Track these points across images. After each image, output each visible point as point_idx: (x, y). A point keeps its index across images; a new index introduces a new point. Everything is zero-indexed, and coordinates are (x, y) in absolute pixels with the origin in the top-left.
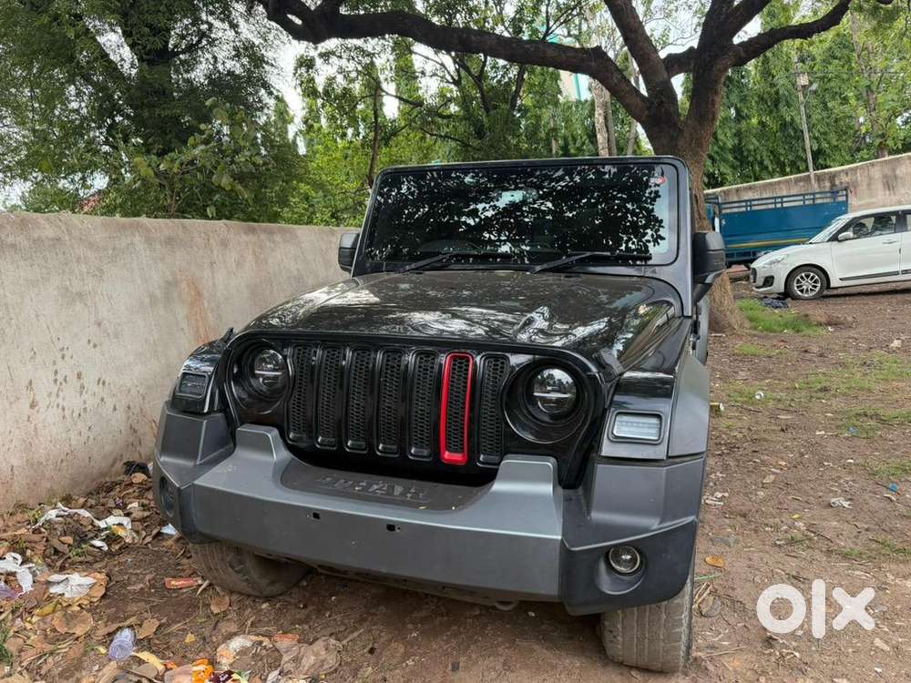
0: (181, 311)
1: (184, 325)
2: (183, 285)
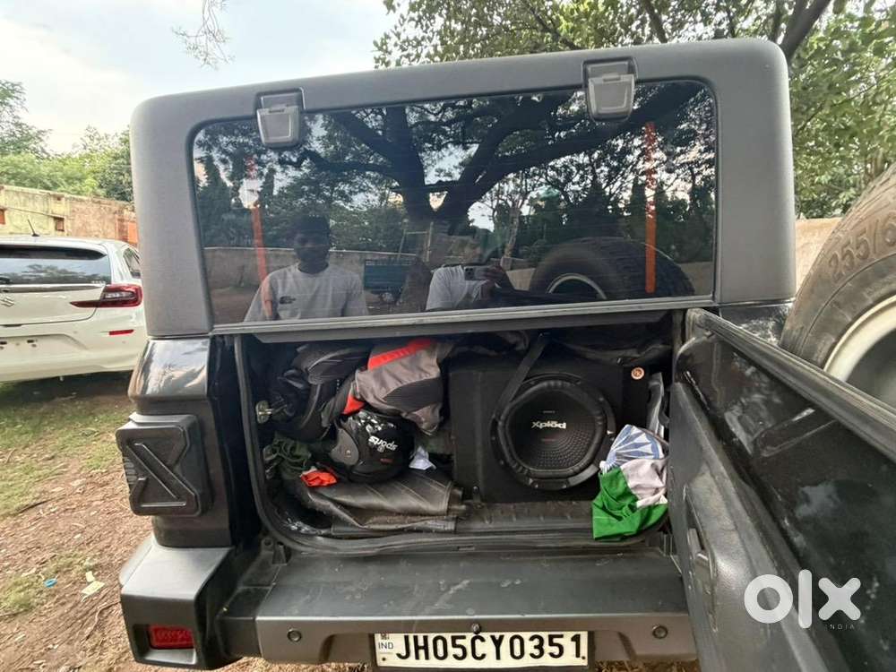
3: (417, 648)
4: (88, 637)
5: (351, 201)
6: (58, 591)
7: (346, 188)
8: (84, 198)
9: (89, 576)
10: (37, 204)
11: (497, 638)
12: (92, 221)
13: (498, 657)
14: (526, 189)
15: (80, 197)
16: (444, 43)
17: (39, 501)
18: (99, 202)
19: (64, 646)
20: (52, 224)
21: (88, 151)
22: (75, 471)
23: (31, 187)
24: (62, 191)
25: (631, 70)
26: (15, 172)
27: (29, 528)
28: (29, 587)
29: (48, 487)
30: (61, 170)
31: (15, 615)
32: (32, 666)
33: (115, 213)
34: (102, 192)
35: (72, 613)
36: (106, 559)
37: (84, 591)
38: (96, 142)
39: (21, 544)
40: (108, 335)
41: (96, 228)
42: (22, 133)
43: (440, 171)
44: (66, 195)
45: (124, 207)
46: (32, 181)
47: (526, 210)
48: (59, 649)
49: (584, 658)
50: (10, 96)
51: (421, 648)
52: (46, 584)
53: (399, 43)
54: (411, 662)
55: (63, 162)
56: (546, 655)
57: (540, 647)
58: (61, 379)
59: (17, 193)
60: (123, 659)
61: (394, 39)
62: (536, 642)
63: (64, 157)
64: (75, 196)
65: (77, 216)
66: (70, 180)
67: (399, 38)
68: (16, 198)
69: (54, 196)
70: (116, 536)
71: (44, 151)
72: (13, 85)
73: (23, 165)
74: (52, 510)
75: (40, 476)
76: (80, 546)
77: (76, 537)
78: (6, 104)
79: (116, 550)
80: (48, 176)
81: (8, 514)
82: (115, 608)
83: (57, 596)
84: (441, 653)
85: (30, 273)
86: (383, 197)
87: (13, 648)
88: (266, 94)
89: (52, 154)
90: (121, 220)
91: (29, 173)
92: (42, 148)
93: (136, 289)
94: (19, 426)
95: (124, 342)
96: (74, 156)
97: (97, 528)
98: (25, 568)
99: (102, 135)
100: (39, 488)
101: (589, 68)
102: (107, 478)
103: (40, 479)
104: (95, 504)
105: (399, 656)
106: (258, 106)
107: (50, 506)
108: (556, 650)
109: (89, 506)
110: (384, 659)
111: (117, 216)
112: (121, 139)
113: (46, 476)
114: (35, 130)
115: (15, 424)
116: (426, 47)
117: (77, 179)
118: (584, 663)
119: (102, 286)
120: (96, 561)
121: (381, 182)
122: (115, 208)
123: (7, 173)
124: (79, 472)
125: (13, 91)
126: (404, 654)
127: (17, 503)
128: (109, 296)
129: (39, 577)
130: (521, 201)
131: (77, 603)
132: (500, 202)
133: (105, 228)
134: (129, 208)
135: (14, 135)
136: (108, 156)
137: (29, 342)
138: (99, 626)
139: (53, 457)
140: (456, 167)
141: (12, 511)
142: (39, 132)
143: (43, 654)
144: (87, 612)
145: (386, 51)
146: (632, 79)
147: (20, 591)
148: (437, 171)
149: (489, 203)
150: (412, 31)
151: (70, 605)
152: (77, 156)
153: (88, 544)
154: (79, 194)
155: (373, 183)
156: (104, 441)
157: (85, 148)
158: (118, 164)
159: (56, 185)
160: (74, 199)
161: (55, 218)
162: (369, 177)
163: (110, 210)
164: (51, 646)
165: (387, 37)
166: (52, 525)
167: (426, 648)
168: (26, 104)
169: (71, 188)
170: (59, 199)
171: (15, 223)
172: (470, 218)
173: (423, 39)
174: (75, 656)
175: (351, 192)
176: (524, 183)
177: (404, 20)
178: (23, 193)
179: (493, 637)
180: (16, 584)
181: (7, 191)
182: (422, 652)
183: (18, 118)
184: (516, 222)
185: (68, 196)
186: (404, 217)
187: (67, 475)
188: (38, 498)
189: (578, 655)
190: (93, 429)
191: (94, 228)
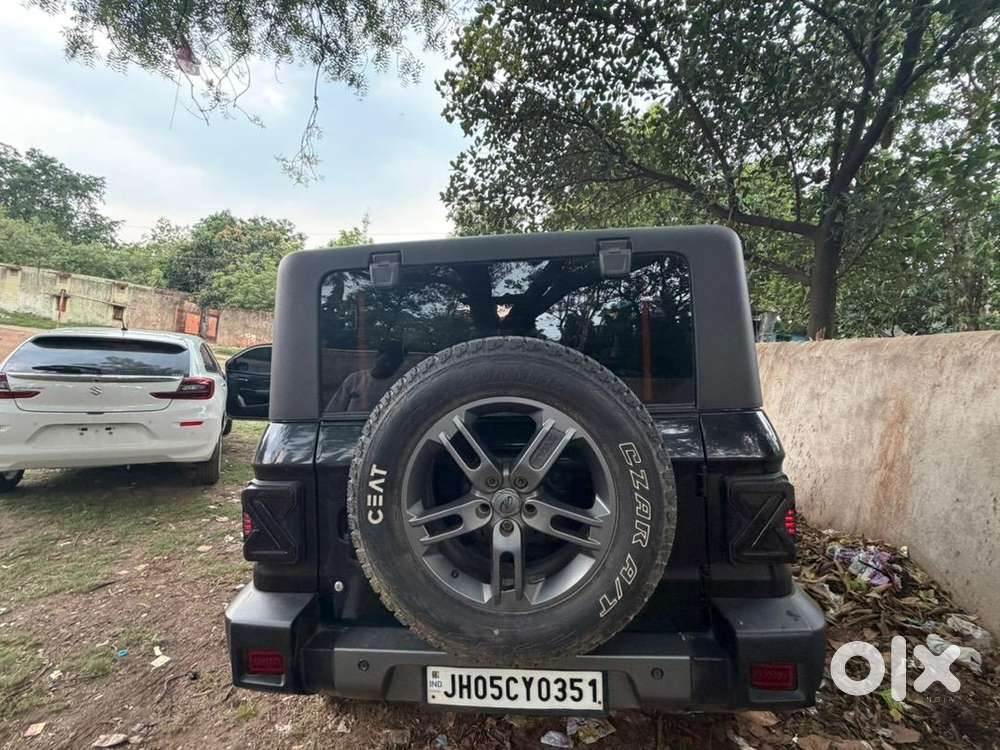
0: (879, 427)
1: (876, 441)
2: (891, 404)
3: (462, 687)
4: (158, 702)
5: (420, 310)
6: (130, 662)
7: (416, 298)
8: (149, 288)
9: (157, 650)
10: (100, 293)
11: (528, 680)
12: (151, 311)
13: (528, 699)
14: (598, 301)
15: (143, 287)
16: (516, 161)
17: (108, 582)
18: (161, 293)
19: (138, 708)
20: (111, 313)
21: (156, 241)
22: (138, 556)
23: (96, 275)
24: (125, 280)
25: (629, 246)
26: (82, 260)
27: (100, 605)
28: (104, 656)
29: (115, 569)
30: (127, 260)
31: (93, 678)
32: (111, 721)
33: (176, 304)
34: (164, 282)
35: (143, 681)
36: (171, 637)
37: (153, 663)
38: (166, 233)
39: (94, 619)
40: (178, 426)
41: (156, 318)
42: (95, 223)
43: (509, 282)
44: (130, 284)
45: (186, 298)
46: (97, 269)
47: (597, 320)
48: (133, 709)
49: (600, 703)
50: (91, 190)
51: (465, 687)
52: (120, 654)
53: (474, 161)
54: (456, 701)
55: (131, 251)
56: (568, 699)
57: (562, 690)
58: (128, 467)
59: (83, 281)
60: (191, 722)
61: (470, 157)
62: (560, 685)
63: (132, 246)
64: (138, 286)
65: (137, 307)
66: (134, 269)
67: (475, 157)
68: (81, 286)
69: (118, 285)
70: (180, 618)
71: (113, 241)
72: (96, 179)
73: (92, 254)
74: (121, 590)
75: (106, 559)
76: (147, 623)
77: (143, 616)
78: (85, 196)
79: (181, 629)
80: (115, 265)
81: (81, 592)
82: (181, 680)
83: (129, 665)
84: (481, 693)
85: (108, 365)
86: (452, 306)
87: (93, 706)
88: (378, 253)
89: (120, 244)
90: (181, 311)
91: (95, 262)
92: (112, 238)
93: (210, 383)
94: (85, 512)
95: (193, 433)
96: (142, 246)
97: (161, 609)
98: (100, 640)
99: (173, 227)
100: (107, 569)
101: (601, 243)
102: (168, 565)
103: (107, 562)
104: (159, 587)
105: (446, 693)
106: (371, 261)
107: (117, 587)
108: (576, 694)
109: (153, 589)
110: (433, 697)
111: (178, 307)
112: (193, 232)
113: (112, 559)
114: (108, 221)
115: (81, 509)
116: (499, 165)
117: (141, 268)
118: (600, 707)
119: (180, 378)
120: (162, 638)
121: (450, 293)
122: (177, 299)
123: (74, 261)
124: (142, 558)
125: (94, 185)
126: (450, 692)
127: (90, 581)
128: (186, 388)
129: (113, 648)
130: (592, 311)
131: (147, 673)
132: (569, 312)
133: (164, 318)
134: (191, 299)
135: (88, 225)
136: (178, 248)
137: (107, 429)
138: (168, 693)
139: (116, 543)
140: (524, 280)
141: (84, 588)
142: (112, 223)
143: (119, 713)
144: (157, 681)
145: (462, 169)
146: (628, 253)
147: (96, 658)
148: (507, 282)
149: (557, 314)
150: (485, 152)
151: (141, 674)
152: (145, 245)
153: (154, 623)
154: (140, 283)
155: (442, 293)
156: (164, 531)
157: (154, 239)
158: (187, 256)
159: (120, 274)
160: (137, 288)
161: (115, 307)
162: (439, 288)
163: (172, 300)
164: (126, 706)
165: (463, 156)
166: (121, 603)
167: (468, 687)
168: (104, 197)
169: (135, 277)
170: (123, 288)
171: (75, 310)
172: (538, 328)
173: (497, 157)
174: (148, 717)
175: (420, 303)
176: (596, 295)
177: (480, 141)
178: (89, 281)
179: (524, 679)
180: (93, 652)
181: (74, 279)
182: (465, 691)
183: (95, 209)
184: (585, 332)
185: (133, 285)
186: (471, 325)
187: (132, 560)
188: (106, 579)
189: (595, 700)
190: (154, 519)
191: (153, 318)
